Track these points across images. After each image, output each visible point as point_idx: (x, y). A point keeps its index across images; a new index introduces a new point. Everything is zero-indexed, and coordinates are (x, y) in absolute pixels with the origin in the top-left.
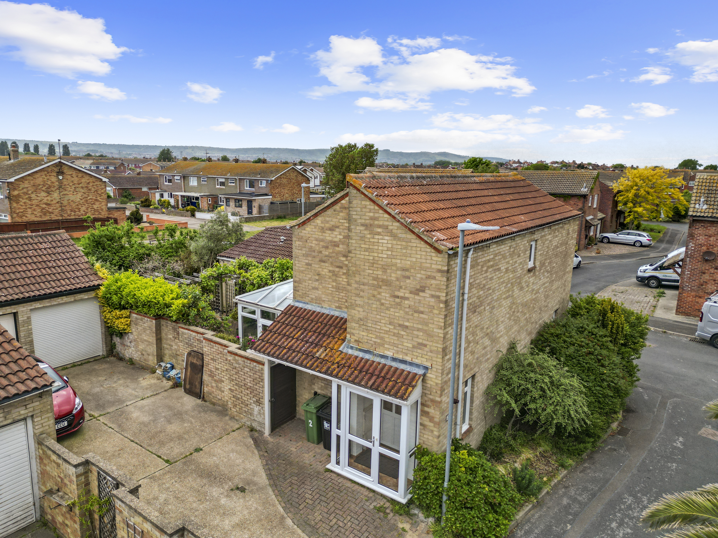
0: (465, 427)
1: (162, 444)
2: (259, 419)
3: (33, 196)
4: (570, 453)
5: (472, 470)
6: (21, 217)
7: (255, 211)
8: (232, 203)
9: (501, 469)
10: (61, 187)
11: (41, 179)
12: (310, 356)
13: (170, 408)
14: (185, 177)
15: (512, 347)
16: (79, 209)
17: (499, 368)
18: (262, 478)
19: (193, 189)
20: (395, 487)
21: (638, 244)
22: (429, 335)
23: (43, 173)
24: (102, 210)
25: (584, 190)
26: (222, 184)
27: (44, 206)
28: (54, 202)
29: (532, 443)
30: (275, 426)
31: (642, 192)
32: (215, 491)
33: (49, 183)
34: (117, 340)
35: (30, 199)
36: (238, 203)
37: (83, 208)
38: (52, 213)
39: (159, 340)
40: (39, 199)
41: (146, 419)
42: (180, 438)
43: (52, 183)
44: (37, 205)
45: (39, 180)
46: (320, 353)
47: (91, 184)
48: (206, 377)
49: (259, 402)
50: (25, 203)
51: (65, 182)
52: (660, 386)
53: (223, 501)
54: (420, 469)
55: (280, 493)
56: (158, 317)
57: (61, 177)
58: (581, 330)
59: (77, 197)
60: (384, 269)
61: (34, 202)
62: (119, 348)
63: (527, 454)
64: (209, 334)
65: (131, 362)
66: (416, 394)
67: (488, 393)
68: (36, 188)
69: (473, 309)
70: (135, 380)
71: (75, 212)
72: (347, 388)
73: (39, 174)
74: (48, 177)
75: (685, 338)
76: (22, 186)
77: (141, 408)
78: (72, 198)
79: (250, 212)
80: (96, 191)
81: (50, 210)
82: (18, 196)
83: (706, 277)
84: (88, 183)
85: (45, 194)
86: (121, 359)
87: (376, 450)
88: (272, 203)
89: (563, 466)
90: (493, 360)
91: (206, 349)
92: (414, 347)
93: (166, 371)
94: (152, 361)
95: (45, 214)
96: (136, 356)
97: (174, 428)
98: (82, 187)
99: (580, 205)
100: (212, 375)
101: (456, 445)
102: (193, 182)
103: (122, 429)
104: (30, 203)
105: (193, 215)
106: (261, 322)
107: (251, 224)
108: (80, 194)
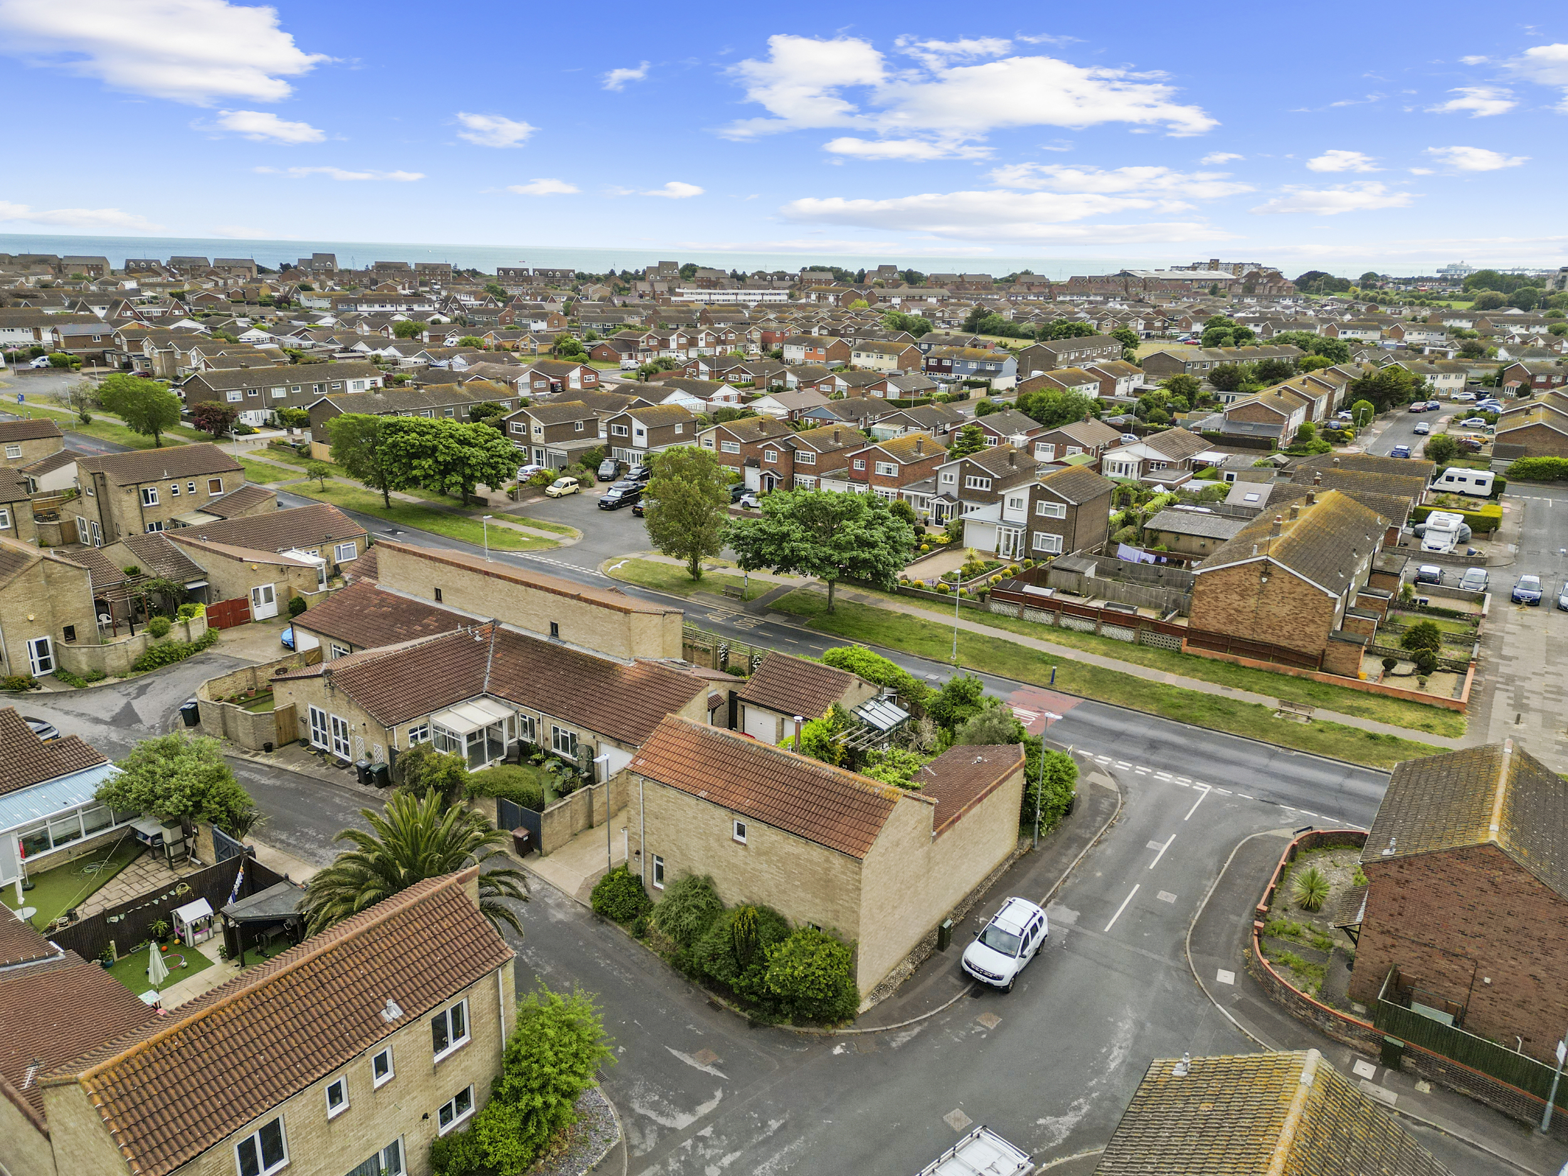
3: (1221, 596)
6: (1200, 618)
10: (1262, 592)
11: (1237, 577)
16: (1281, 627)
23: (1241, 570)
33: (1247, 584)
40: (1229, 601)
43: (1252, 584)
44: (1224, 609)
45: (1235, 578)
47: (1310, 597)
50: (1208, 602)
51: (1270, 587)
57: (1264, 580)
59: (1283, 611)
61: (1220, 604)
73: (1237, 570)
74: (1248, 577)
76: (1210, 582)
78: (1274, 609)
80: (1316, 608)
81: (1240, 619)
82: (1203, 592)
85: (1238, 598)
95: (1231, 623)
98: (1294, 599)
104: (1215, 603)
108: (1288, 607)
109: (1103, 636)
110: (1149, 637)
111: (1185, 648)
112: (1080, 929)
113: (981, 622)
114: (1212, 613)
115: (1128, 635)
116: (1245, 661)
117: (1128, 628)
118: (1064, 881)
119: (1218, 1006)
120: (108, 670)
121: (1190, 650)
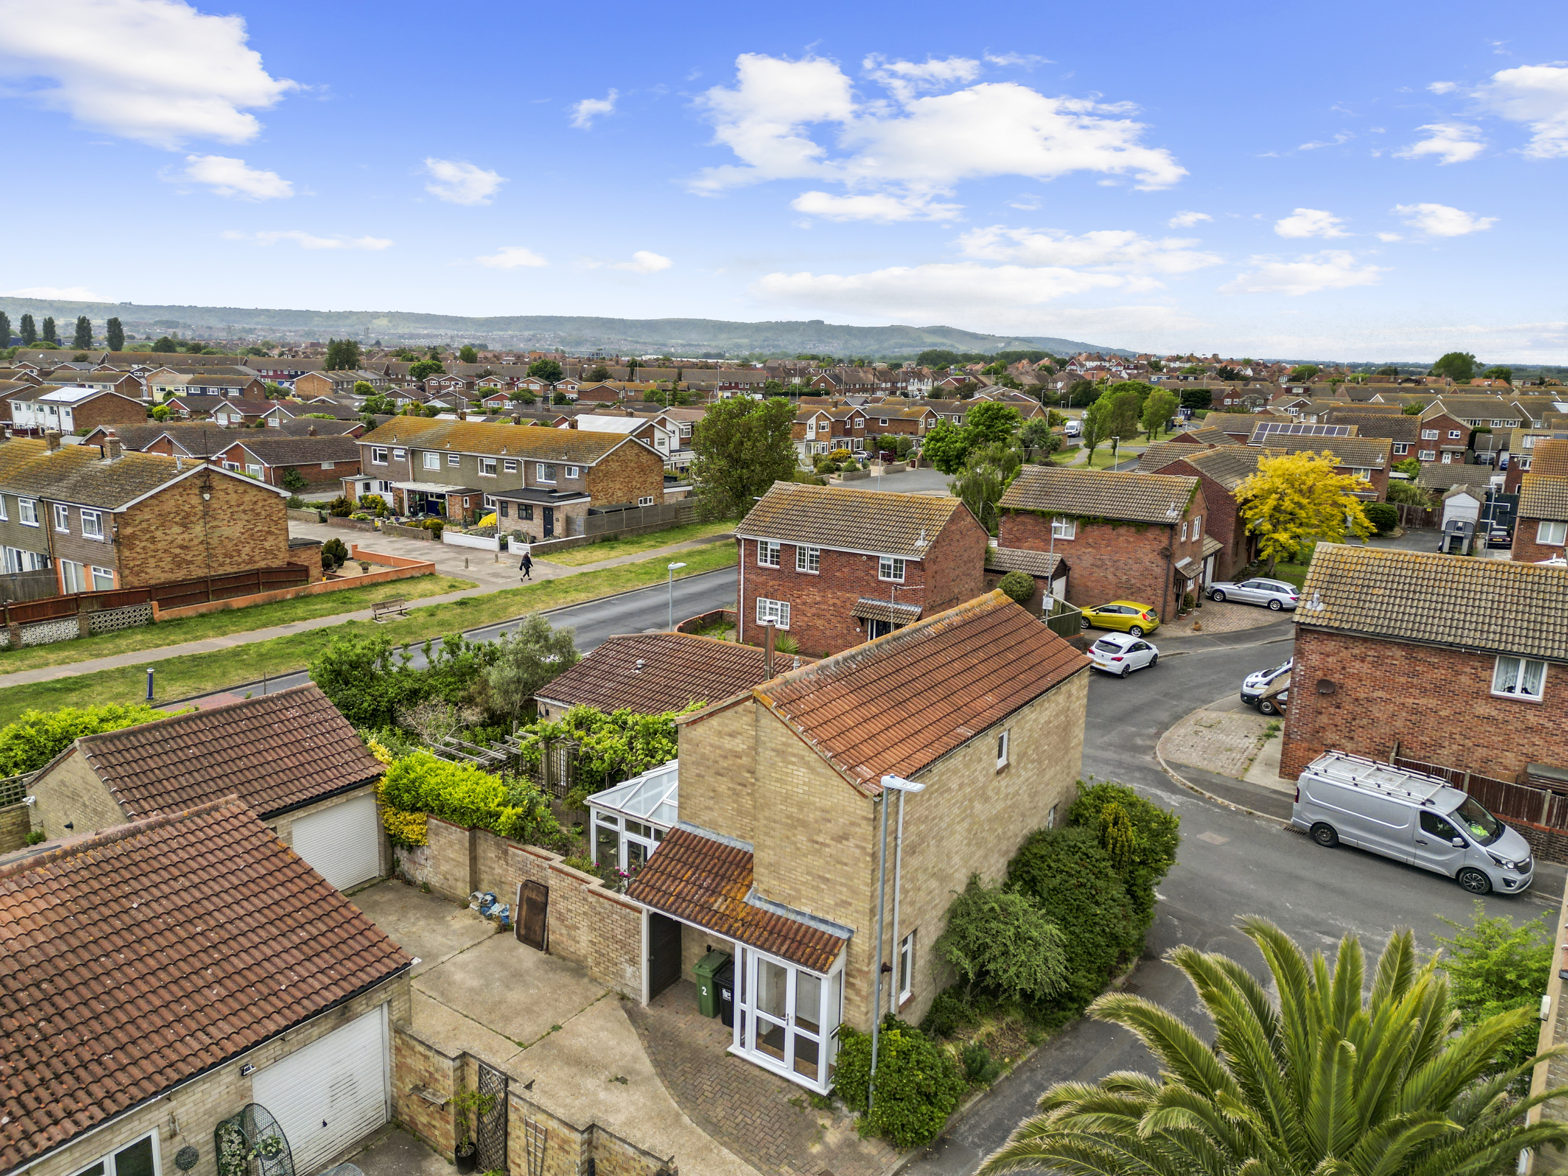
0: (905, 996)
1: (507, 1019)
2: (633, 983)
3: (158, 534)
4: (1047, 1024)
5: (904, 1054)
6: (138, 575)
7: (558, 528)
8: (513, 512)
9: (950, 1049)
10: (207, 513)
11: (172, 502)
12: (706, 908)
13: (503, 965)
14: (414, 453)
15: (973, 882)
16: (239, 551)
17: (952, 913)
18: (646, 1065)
19: (431, 477)
20: (814, 1076)
21: (1274, 606)
22: (854, 891)
23: (176, 491)
24: (279, 549)
25: (1171, 515)
26: (491, 468)
27: (178, 551)
28: (196, 542)
29: (997, 1011)
30: (656, 990)
31: (1287, 505)
32: (590, 1083)
33: (186, 508)
34: (402, 854)
35: (153, 540)
36: (526, 512)
37: (247, 550)
38: (192, 562)
39: (474, 859)
40: (169, 538)
41: (475, 983)
42: (529, 1010)
43: (193, 507)
44: (165, 551)
45: (169, 505)
46: (719, 904)
47: (260, 504)
48: (551, 920)
49: (633, 961)
50: (144, 548)
51: (215, 504)
52: (1206, 916)
53: (602, 1095)
54: (844, 1053)
55: (671, 1085)
56: (473, 828)
57: (207, 496)
58: (1073, 850)
59: (233, 531)
60: (801, 806)
62: (405, 865)
63: (989, 1027)
64: (557, 859)
65: (426, 888)
66: (838, 964)
67: (936, 948)
68: (164, 520)
69: (912, 850)
70: (441, 919)
71: (231, 557)
72: (754, 955)
73: (170, 493)
74: (185, 498)
75: (1276, 825)
76: (138, 518)
77: (463, 966)
78: (227, 531)
79: (548, 532)
81: (189, 558)
82: (133, 536)
83: (1324, 719)
84: (255, 503)
85: (180, 530)
86: (409, 883)
87: (792, 1031)
88: (591, 512)
89: (1033, 1042)
90: (944, 903)
91: (553, 882)
92: (836, 904)
93: (484, 907)
94: (462, 889)
96: (435, 881)
97: (516, 996)
99: (1165, 541)
100: (561, 918)
101: (890, 1022)
102: (432, 462)
103: (447, 1000)
104: (152, 547)
105: (437, 536)
106: (626, 836)
107: (554, 559)
110: (102, 619)
111: (160, 614)
121: (168, 614)
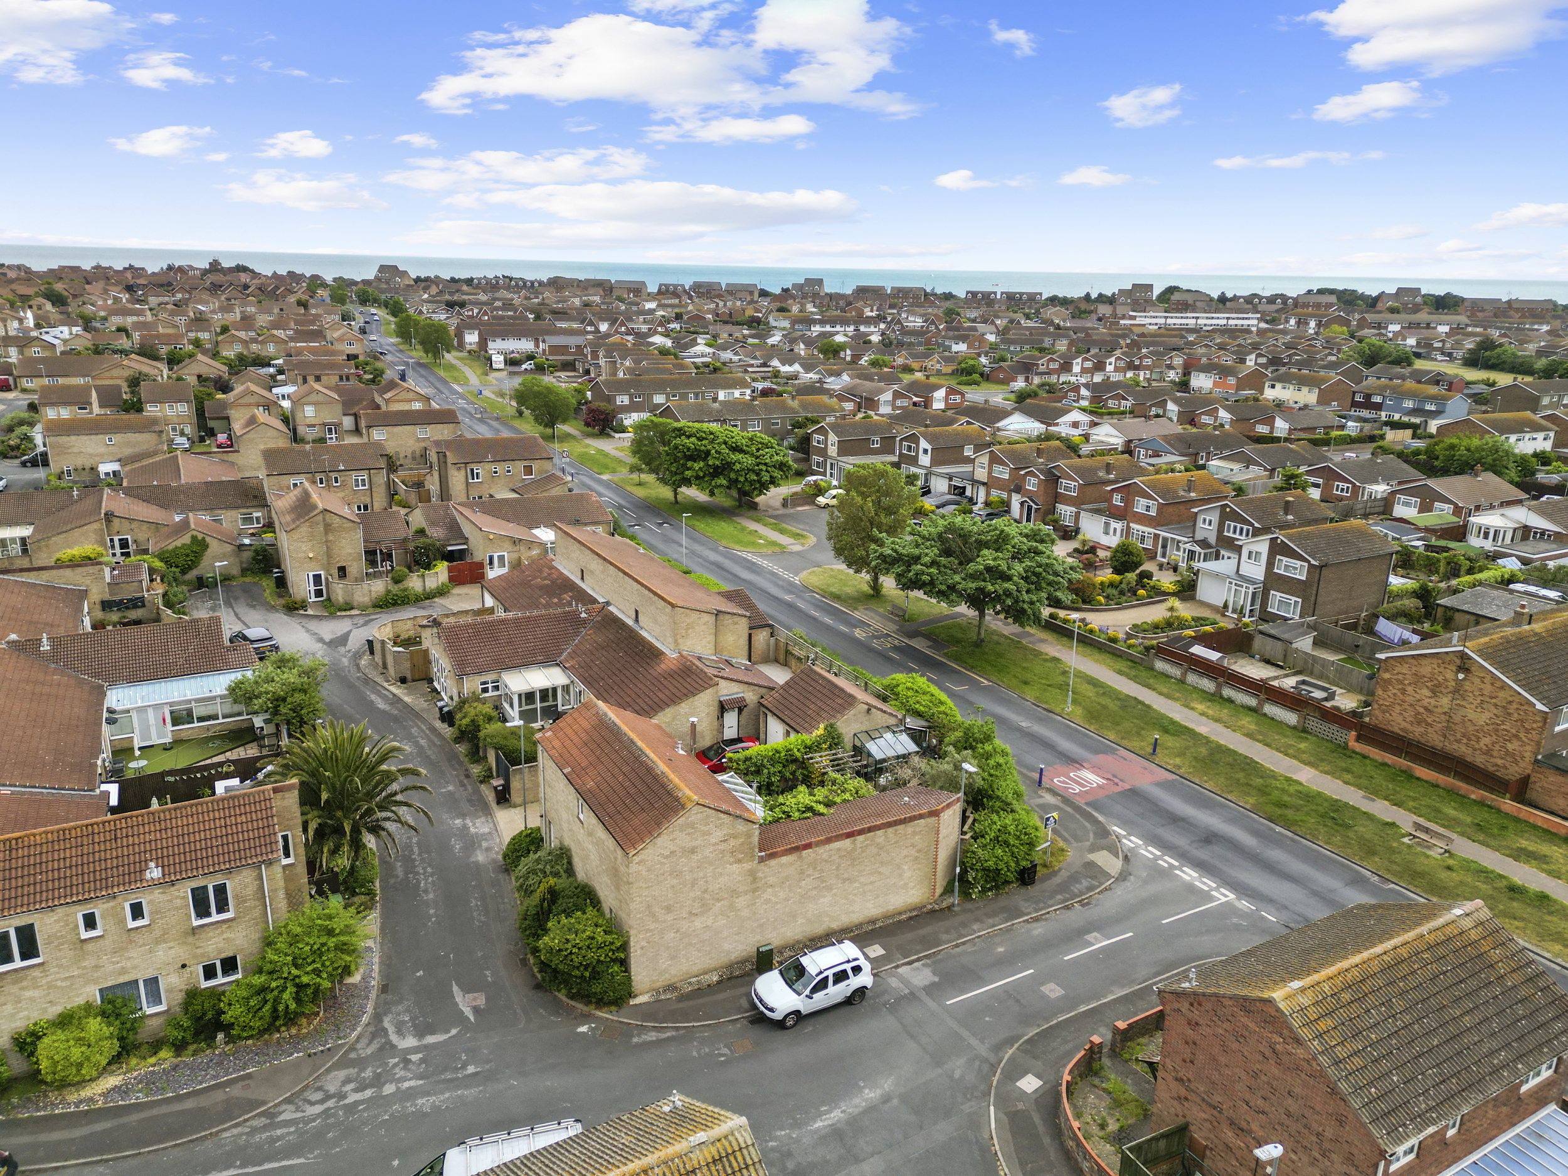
3: (1410, 689)
10: (1458, 690)
23: (1435, 661)
24: (1523, 757)
27: (1422, 710)
28: (1440, 710)
33: (1440, 678)
35: (1403, 691)
37: (1486, 740)
38: (1431, 725)
40: (1418, 697)
43: (1446, 680)
44: (1411, 705)
45: (1426, 669)
47: (1515, 706)
50: (1395, 694)
51: (1467, 686)
57: (1461, 676)
59: (1479, 717)
61: (1407, 699)
73: (1429, 660)
74: (1441, 669)
76: (1397, 670)
78: (1471, 715)
80: (1522, 721)
82: (1389, 681)
84: (1510, 702)
85: (1429, 694)
95: (1419, 723)
98: (1496, 705)
108: (1487, 715)
109: (1265, 715)
110: (1314, 724)
111: (1353, 744)
112: (923, 995)
113: (1134, 679)
114: (1398, 708)
115: (1291, 718)
116: (1421, 772)
117: (1292, 709)
118: (957, 946)
119: (992, 1108)
120: (355, 604)
121: (1358, 747)
